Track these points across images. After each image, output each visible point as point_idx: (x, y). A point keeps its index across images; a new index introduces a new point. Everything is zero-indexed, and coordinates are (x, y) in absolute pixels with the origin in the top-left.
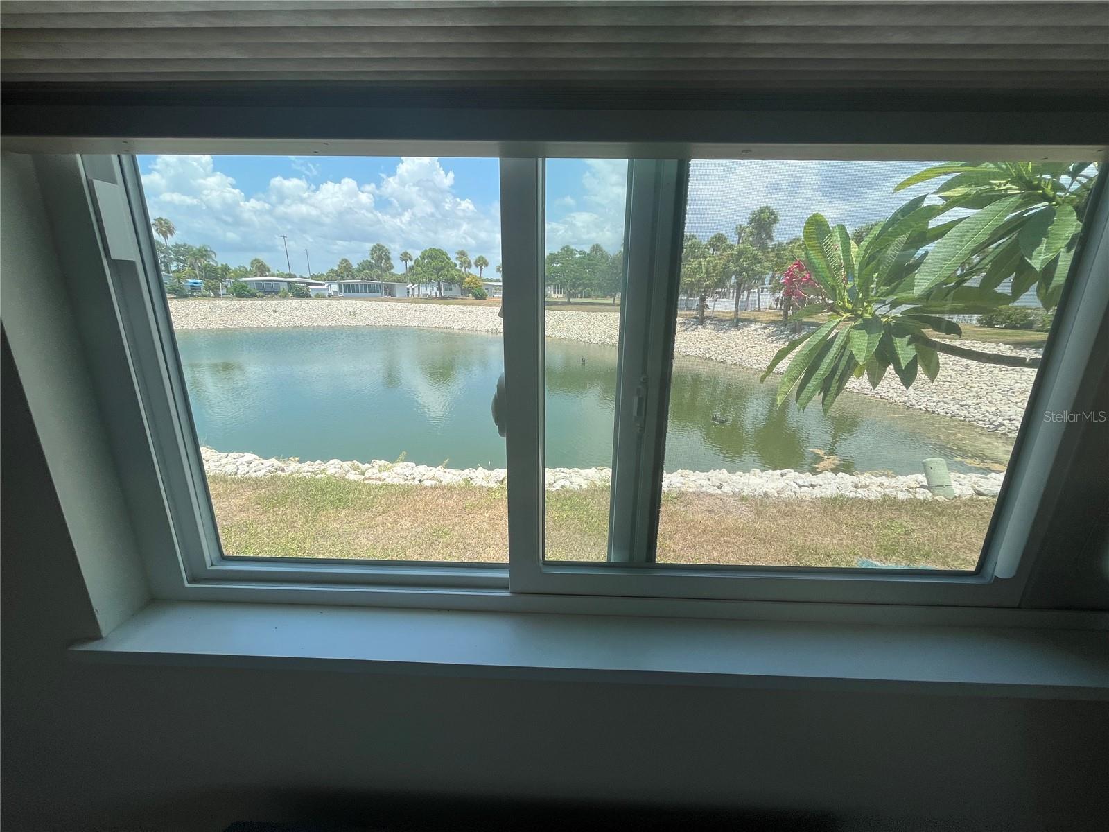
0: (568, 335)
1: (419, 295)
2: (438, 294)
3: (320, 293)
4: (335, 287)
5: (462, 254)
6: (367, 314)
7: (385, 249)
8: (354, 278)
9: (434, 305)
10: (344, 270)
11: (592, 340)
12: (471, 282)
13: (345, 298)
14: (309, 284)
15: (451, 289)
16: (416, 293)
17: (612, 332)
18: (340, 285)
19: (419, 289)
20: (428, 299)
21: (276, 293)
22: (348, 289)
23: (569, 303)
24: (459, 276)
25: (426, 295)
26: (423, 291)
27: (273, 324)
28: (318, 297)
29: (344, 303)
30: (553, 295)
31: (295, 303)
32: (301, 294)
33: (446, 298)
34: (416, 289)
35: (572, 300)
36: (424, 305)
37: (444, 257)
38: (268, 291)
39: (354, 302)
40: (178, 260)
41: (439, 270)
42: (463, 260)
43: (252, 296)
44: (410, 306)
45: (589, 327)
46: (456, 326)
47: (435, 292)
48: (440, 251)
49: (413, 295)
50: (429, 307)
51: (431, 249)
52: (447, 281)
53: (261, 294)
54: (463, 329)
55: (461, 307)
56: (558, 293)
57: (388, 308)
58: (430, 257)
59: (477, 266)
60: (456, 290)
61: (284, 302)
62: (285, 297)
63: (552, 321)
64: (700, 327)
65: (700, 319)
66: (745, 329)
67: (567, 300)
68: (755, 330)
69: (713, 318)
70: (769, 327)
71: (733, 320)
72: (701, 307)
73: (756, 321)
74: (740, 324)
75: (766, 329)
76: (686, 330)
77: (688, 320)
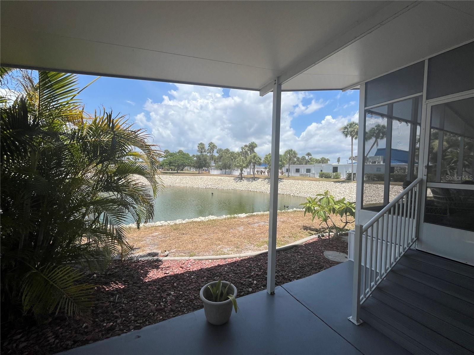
23: (177, 173)
35: (179, 172)
64: (242, 180)
65: (241, 178)
66: (258, 181)
67: (176, 172)
68: (262, 181)
69: (244, 177)
70: (266, 180)
71: (253, 178)
72: (241, 174)
73: (260, 178)
74: (255, 179)
75: (265, 181)
76: (237, 182)
77: (236, 178)
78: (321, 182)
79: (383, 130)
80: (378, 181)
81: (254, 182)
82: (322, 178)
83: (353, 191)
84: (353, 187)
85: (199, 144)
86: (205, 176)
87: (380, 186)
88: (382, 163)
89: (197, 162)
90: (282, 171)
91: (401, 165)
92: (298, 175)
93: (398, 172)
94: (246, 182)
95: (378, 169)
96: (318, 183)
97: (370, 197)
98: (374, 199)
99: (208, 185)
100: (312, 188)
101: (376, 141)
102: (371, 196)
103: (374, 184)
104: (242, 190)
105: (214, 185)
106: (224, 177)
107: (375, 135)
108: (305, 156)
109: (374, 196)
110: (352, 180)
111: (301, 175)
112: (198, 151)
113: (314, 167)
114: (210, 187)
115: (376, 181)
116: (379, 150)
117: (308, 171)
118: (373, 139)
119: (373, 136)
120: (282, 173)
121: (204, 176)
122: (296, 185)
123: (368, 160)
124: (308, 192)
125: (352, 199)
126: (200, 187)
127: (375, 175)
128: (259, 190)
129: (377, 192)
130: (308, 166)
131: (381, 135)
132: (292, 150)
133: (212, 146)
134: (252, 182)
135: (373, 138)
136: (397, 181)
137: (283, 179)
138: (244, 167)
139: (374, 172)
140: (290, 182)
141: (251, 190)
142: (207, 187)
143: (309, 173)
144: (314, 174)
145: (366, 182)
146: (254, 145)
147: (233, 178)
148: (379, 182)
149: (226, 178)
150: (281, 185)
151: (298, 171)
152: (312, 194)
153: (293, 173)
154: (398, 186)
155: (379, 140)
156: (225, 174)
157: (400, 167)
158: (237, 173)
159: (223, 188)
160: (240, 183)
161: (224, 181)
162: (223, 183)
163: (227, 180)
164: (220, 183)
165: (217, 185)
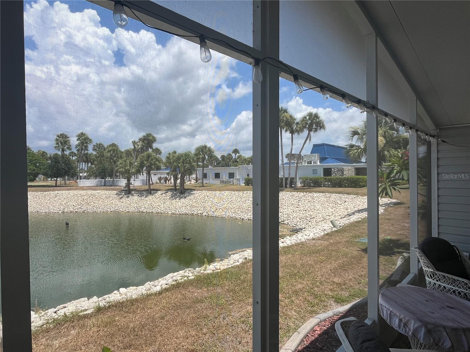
17: (68, 204)
64: (130, 195)
65: (128, 191)
66: (156, 194)
68: (162, 194)
69: (135, 190)
70: (168, 192)
71: (148, 190)
72: (128, 184)
73: (160, 190)
74: (152, 192)
75: (167, 194)
76: (122, 198)
77: (120, 192)
78: (245, 192)
79: (316, 120)
80: (315, 186)
81: (150, 197)
82: (248, 185)
83: (284, 204)
84: (284, 197)
85: (58, 136)
86: (64, 192)
87: (316, 196)
88: (319, 164)
89: (50, 167)
90: (197, 177)
91: (339, 165)
92: (217, 182)
93: (336, 175)
94: (136, 197)
95: (315, 171)
96: (241, 193)
97: (304, 212)
98: (309, 214)
99: (68, 207)
100: (233, 201)
101: (309, 134)
102: (305, 210)
103: (310, 192)
104: (128, 211)
105: (79, 207)
107: (307, 126)
108: (231, 154)
109: (309, 209)
110: (284, 187)
111: (222, 182)
112: (56, 147)
113: (238, 170)
114: (71, 209)
115: (313, 187)
116: (315, 146)
117: (231, 175)
118: (306, 132)
119: (305, 127)
120: (196, 179)
122: (211, 199)
123: (303, 160)
124: (228, 208)
125: (282, 215)
126: (52, 210)
127: (311, 179)
128: (156, 210)
129: (312, 204)
130: (231, 169)
131: (314, 126)
132: (205, 147)
133: (84, 139)
134: (146, 197)
135: (305, 130)
136: (335, 187)
137: (194, 190)
138: (134, 174)
139: (310, 175)
140: (203, 195)
141: (144, 211)
142: (66, 210)
143: (232, 179)
144: (238, 180)
145: (301, 189)
146: (151, 138)
147: (115, 192)
148: (315, 189)
149: (102, 193)
150: (191, 199)
151: (217, 176)
152: (232, 211)
153: (211, 180)
154: (336, 194)
155: (312, 133)
156: (105, 185)
157: (337, 168)
158: (123, 182)
159: (96, 209)
160: (127, 199)
161: (99, 197)
162: (96, 202)
163: (105, 195)
164: (91, 201)
165: (85, 205)
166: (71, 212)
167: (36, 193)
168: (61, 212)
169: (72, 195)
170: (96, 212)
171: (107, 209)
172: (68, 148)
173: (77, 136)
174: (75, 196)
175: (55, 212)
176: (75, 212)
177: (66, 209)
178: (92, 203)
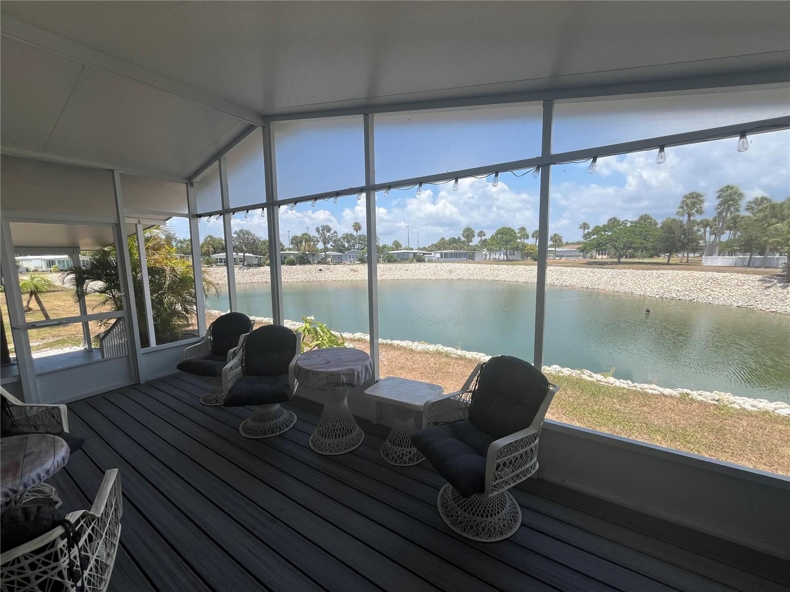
0: (622, 289)
1: (489, 259)
2: (505, 258)
3: (430, 259)
4: (438, 255)
5: (523, 229)
6: (458, 272)
7: (472, 231)
8: (445, 249)
9: (504, 266)
10: (442, 245)
11: (648, 294)
12: (530, 249)
13: (443, 262)
14: (424, 254)
15: (514, 254)
16: (488, 257)
17: (671, 287)
18: (441, 254)
19: (490, 255)
20: (498, 261)
21: (407, 259)
22: (446, 256)
23: (619, 263)
24: (523, 245)
25: (495, 258)
26: (493, 256)
27: (405, 277)
28: (430, 261)
29: (445, 265)
30: (597, 257)
31: (417, 265)
32: (420, 260)
33: (511, 261)
34: (488, 255)
35: (622, 260)
36: (496, 266)
37: (513, 233)
38: (403, 258)
39: (451, 264)
40: (359, 243)
41: (507, 242)
42: (523, 233)
43: (395, 261)
44: (487, 266)
45: (644, 282)
46: (521, 280)
47: (502, 257)
48: (509, 229)
49: (485, 259)
50: (500, 267)
51: (503, 228)
52: (512, 249)
53: (399, 260)
54: (526, 282)
55: (525, 266)
56: (602, 254)
57: (472, 267)
58: (502, 233)
59: (533, 237)
60: (518, 255)
61: (412, 264)
62: (411, 262)
63: (605, 277)
65: (788, 277)
67: (616, 260)
76: (769, 287)
77: (770, 278)
99: (670, 291)
104: (774, 310)
105: (687, 293)
106: (724, 274)
114: (674, 295)
121: (668, 269)
133: (730, 195)
142: (666, 295)
147: (759, 277)
159: (712, 300)
160: (780, 290)
161: (723, 283)
162: (716, 290)
163: (736, 281)
164: (708, 288)
165: (696, 291)
166: (673, 299)
167: (636, 272)
168: (658, 296)
169: (681, 276)
170: (710, 303)
171: (733, 302)
172: (697, 212)
173: (718, 192)
174: (685, 278)
175: (651, 295)
176: (677, 299)
177: (666, 293)
178: (708, 291)
